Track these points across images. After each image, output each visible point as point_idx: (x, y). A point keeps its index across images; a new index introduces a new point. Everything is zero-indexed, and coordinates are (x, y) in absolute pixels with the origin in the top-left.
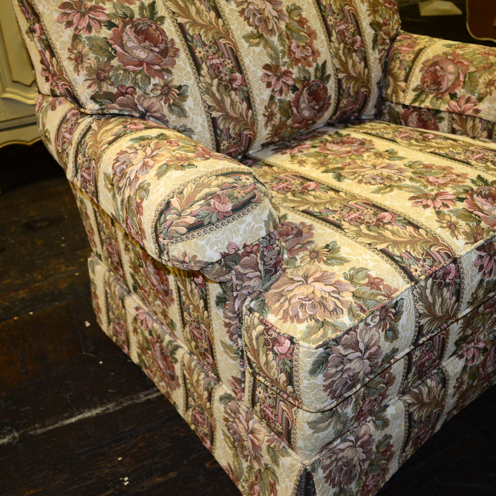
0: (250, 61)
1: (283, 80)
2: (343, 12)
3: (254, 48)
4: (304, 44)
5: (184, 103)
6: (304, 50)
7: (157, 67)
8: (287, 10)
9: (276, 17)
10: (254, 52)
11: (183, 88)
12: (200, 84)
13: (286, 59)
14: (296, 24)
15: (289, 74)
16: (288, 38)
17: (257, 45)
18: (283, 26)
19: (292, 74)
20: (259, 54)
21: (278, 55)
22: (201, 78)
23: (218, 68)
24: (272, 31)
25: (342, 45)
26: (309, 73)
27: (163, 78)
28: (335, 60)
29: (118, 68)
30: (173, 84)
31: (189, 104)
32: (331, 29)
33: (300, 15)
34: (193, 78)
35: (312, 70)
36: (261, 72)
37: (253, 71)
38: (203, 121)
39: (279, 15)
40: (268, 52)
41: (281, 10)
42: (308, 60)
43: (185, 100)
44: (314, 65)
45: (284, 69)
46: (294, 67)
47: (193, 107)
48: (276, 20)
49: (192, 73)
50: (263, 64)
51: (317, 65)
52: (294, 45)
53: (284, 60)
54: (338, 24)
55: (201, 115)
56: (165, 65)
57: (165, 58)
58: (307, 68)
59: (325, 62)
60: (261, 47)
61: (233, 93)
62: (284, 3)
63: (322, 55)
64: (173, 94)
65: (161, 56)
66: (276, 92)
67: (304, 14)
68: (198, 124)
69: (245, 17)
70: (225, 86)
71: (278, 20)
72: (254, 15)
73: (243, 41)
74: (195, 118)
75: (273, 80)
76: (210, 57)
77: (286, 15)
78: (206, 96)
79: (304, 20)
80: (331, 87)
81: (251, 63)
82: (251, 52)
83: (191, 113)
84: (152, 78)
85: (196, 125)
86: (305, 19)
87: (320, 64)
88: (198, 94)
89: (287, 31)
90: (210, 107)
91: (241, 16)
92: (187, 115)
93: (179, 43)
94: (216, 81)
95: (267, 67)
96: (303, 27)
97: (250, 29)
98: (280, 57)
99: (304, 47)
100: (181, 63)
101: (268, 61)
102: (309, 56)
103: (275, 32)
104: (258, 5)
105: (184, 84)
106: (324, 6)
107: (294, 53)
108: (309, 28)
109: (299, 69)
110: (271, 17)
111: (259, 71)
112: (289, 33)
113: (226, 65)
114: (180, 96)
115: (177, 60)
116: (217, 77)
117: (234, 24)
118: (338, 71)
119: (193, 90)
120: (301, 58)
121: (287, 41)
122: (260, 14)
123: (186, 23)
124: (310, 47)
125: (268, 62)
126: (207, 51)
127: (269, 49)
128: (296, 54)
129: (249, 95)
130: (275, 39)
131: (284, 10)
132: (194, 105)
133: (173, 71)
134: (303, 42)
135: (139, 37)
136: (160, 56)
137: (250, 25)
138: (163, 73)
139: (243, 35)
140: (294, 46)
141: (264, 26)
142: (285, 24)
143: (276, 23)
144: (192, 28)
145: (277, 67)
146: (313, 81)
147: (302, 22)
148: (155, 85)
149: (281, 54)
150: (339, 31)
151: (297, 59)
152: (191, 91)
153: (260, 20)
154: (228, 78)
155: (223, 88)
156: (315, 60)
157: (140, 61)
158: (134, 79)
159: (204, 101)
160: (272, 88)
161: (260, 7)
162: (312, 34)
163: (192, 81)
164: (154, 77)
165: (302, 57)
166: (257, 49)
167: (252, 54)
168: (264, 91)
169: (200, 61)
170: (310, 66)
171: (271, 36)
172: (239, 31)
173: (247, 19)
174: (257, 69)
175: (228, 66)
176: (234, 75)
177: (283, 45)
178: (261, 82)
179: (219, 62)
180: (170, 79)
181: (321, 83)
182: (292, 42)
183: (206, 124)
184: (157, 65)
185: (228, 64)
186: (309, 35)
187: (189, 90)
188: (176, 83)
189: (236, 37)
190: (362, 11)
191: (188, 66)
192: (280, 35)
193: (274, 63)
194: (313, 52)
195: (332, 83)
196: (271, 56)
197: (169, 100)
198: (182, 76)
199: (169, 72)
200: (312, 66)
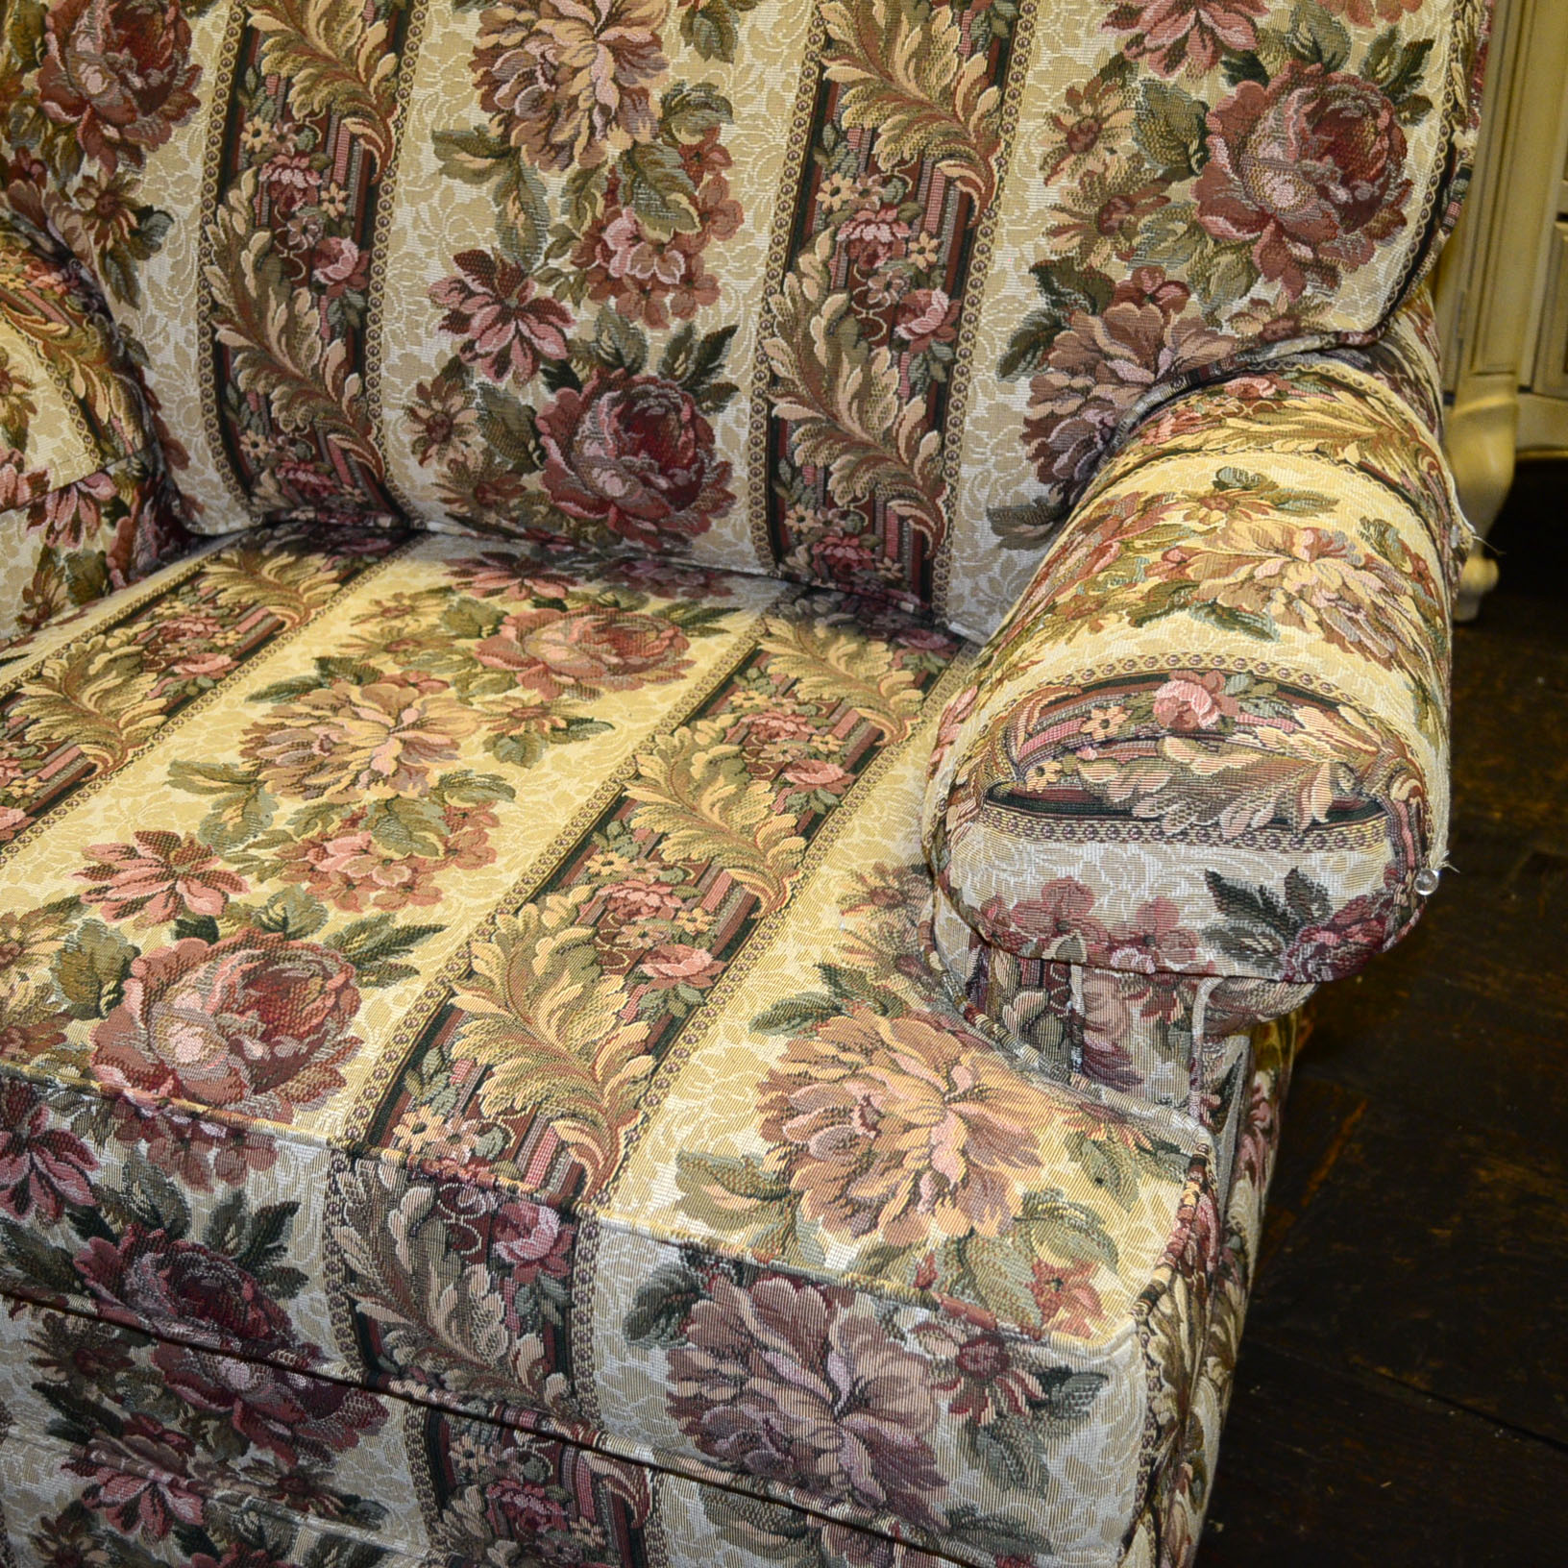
0: (417, 220)
1: (523, 327)
2: (918, 181)
3: (458, 182)
4: (665, 238)
5: (140, 263)
6: (656, 260)
7: (111, 132)
8: (664, 101)
9: (605, 109)
10: (447, 196)
11: (154, 220)
12: (209, 228)
13: (563, 263)
14: (671, 158)
15: (553, 319)
16: (611, 195)
17: (478, 176)
18: (614, 147)
19: (565, 318)
20: (465, 208)
21: (538, 237)
22: (222, 211)
23: (291, 201)
24: (560, 153)
25: (839, 299)
26: (642, 346)
27: (112, 167)
28: (778, 347)
29: (28, 100)
30: (132, 195)
31: (154, 271)
32: (817, 223)
33: (712, 131)
34: (197, 199)
35: (657, 341)
36: (439, 270)
37: (412, 256)
38: (187, 340)
39: (621, 106)
40: (502, 215)
41: (644, 93)
42: (654, 296)
43: (147, 257)
44: (676, 325)
45: (539, 291)
46: (585, 301)
47: (165, 287)
48: (598, 120)
49: (199, 184)
50: (466, 246)
51: (689, 331)
52: (623, 224)
53: (553, 263)
54: (862, 216)
55: (185, 322)
56: (137, 132)
57: (146, 114)
58: (639, 324)
59: (730, 331)
60: (487, 189)
61: (305, 296)
62: (669, 71)
63: (721, 301)
64: (120, 225)
65: (140, 104)
66: (477, 356)
67: (727, 135)
68: (167, 339)
69: (487, 73)
70: (286, 261)
71: (607, 123)
72: (529, 78)
73: (429, 147)
74: (162, 318)
75: (481, 316)
76: (280, 159)
77: (651, 116)
78: (216, 268)
79: (716, 156)
80: (728, 432)
81: (415, 227)
82: (437, 194)
83: (150, 300)
84: (86, 158)
85: (159, 340)
86: (724, 152)
87: (702, 332)
88: (194, 254)
89: (619, 169)
90: (215, 306)
91: (473, 66)
92: (139, 301)
93: (209, 86)
94: (261, 237)
95: (473, 261)
96: (697, 180)
97: (475, 117)
98: (545, 247)
99: (659, 247)
100: (183, 145)
101: (488, 242)
102: (666, 288)
103: (571, 159)
104: (560, 50)
105: (162, 208)
106: (837, 130)
107: (609, 255)
108: (721, 185)
109: (604, 315)
110: (583, 104)
111: (435, 262)
112: (625, 178)
113: (320, 202)
114: (137, 240)
115: (175, 130)
116: (271, 225)
117: (433, 85)
118: (779, 389)
119: (183, 236)
120: (627, 281)
121: (601, 203)
122: (551, 81)
123: (268, 35)
124: (687, 256)
125: (486, 248)
126: (282, 138)
127: (513, 209)
128: (615, 261)
129: (364, 326)
130: (554, 182)
131: (656, 96)
132: (172, 280)
133: (150, 159)
134: (666, 229)
135: (114, 32)
136: (135, 103)
137: (487, 103)
138: (120, 154)
139: (439, 129)
140: (619, 232)
141: (542, 125)
142: (629, 145)
143: (592, 128)
144: (277, 54)
145: (517, 277)
146: (650, 380)
147: (701, 158)
148: (88, 179)
149: (551, 239)
150: (850, 244)
151: (608, 277)
152: (176, 237)
153: (538, 101)
154: (307, 242)
155: (278, 268)
156: (685, 312)
157: (81, 98)
158: (50, 142)
159: (204, 284)
160: (467, 336)
161: (565, 58)
162: (717, 215)
163: (190, 208)
164: (91, 157)
165: (633, 278)
166: (465, 192)
167: (435, 201)
168: (430, 334)
169: (242, 159)
170: (655, 321)
171: (547, 166)
172: (434, 113)
173: (492, 83)
174: (429, 255)
175: (326, 206)
176: (333, 241)
177: (578, 213)
178: (427, 302)
179: (301, 185)
180: (128, 178)
181: (685, 399)
182: (618, 214)
183: (193, 353)
184: (114, 125)
185: (332, 201)
186: (706, 215)
187: (171, 231)
188: (141, 196)
189: (409, 128)
190: (1023, 204)
191: (199, 159)
192: (586, 175)
193: (509, 260)
194: (689, 279)
195: (738, 421)
196: (506, 231)
197: (106, 238)
198: (165, 182)
199: (137, 159)
200: (667, 327)
